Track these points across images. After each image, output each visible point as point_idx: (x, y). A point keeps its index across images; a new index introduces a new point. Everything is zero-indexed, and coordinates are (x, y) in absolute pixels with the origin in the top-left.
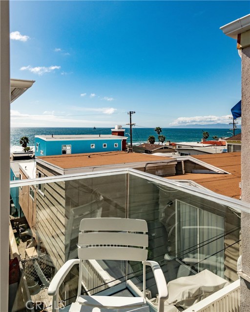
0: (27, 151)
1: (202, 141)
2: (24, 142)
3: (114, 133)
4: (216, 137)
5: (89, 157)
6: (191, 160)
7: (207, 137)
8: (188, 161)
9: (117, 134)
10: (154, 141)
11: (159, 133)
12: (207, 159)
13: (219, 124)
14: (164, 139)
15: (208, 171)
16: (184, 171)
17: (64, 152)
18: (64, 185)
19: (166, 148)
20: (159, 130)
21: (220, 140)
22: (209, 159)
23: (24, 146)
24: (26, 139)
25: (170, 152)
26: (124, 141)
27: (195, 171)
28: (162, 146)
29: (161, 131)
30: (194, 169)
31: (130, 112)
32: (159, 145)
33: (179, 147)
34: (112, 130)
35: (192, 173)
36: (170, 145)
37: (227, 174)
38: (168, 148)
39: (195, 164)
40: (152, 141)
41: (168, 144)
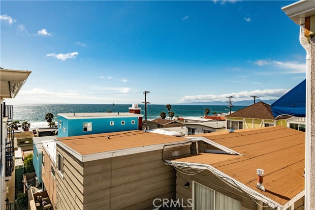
0: (52, 126)
1: (205, 116)
2: (49, 118)
3: (131, 111)
4: (215, 113)
5: (109, 138)
6: (204, 140)
7: (208, 113)
8: (202, 141)
9: (134, 112)
10: (165, 117)
11: (169, 110)
12: (219, 140)
13: (216, 102)
14: (174, 114)
15: (220, 152)
16: (198, 151)
17: (86, 129)
18: (83, 172)
19: (175, 122)
20: (169, 107)
21: (219, 115)
22: (220, 140)
23: (50, 121)
24: (52, 115)
25: (179, 126)
26: (141, 118)
27: (208, 151)
28: (172, 121)
29: (171, 108)
30: (207, 149)
31: (145, 92)
32: (169, 121)
33: (186, 122)
34: (130, 108)
35: (205, 152)
36: (179, 119)
37: (237, 155)
38: (177, 122)
39: (208, 144)
40: (163, 116)
41: (176, 119)
